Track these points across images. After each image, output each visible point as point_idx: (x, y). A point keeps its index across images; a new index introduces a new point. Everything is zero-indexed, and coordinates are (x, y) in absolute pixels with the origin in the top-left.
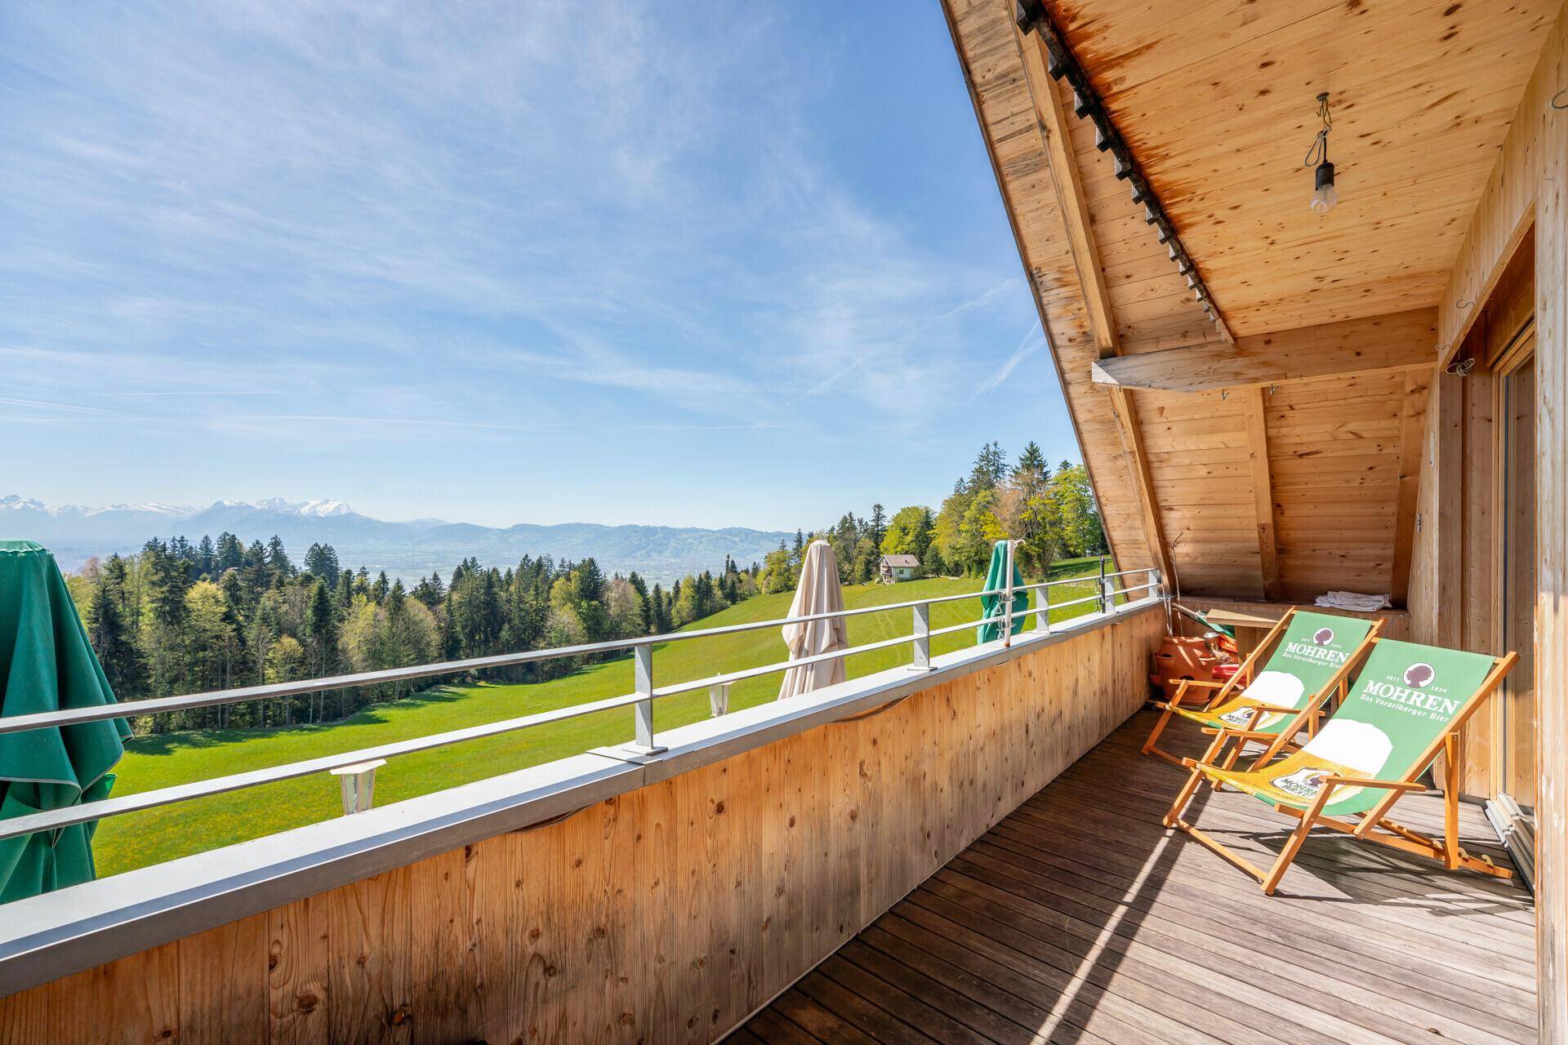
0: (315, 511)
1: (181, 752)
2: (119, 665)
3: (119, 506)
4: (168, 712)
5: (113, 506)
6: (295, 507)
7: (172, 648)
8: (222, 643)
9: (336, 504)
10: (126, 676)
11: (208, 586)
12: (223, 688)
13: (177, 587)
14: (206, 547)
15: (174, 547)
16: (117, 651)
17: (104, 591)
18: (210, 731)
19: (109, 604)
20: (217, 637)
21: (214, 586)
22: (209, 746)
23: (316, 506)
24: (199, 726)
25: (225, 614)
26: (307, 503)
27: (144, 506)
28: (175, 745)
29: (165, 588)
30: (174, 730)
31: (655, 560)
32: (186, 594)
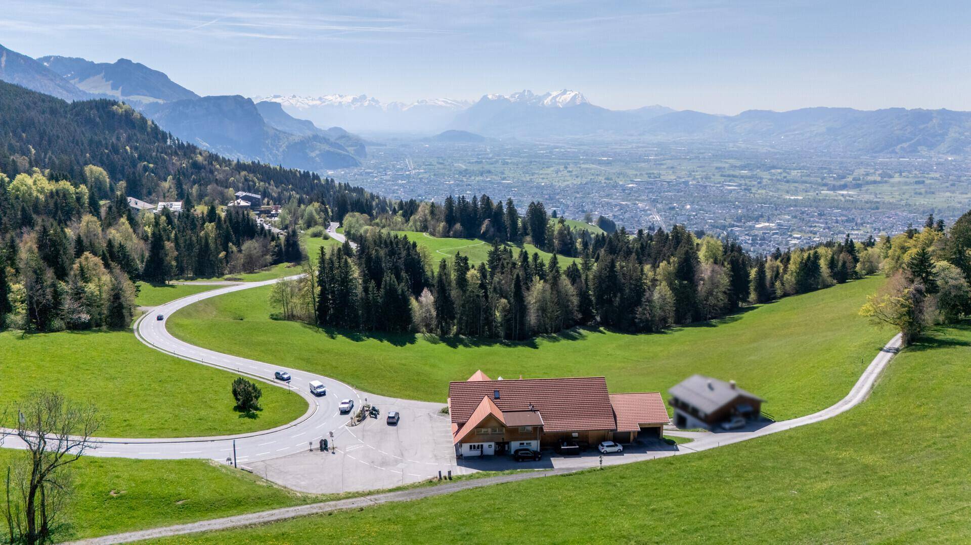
0: (556, 101)
5: (418, 102)
6: (540, 99)
9: (573, 94)
15: (459, 202)
20: (478, 296)
23: (557, 96)
25: (480, 284)
26: (549, 94)
31: (923, 157)
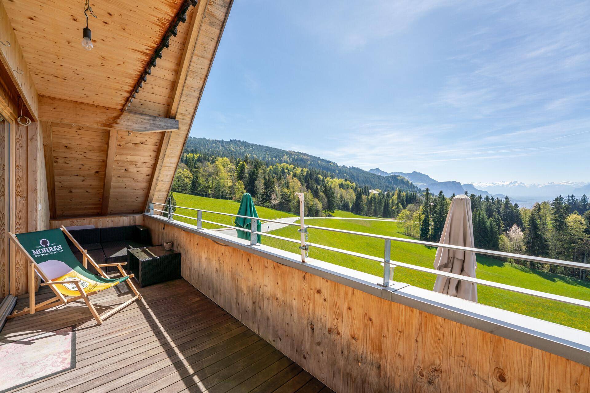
1: (560, 283)
2: (537, 242)
3: (551, 183)
4: (556, 266)
5: (548, 183)
7: (559, 240)
8: (582, 242)
10: (539, 247)
11: (577, 216)
12: (583, 262)
13: (562, 215)
14: (584, 199)
16: (537, 237)
17: (532, 214)
18: (575, 279)
19: (534, 219)
20: (580, 239)
21: (580, 217)
22: (573, 285)
24: (570, 275)
25: (585, 229)
27: (561, 183)
28: (558, 279)
29: (557, 216)
30: (558, 273)
32: (566, 219)
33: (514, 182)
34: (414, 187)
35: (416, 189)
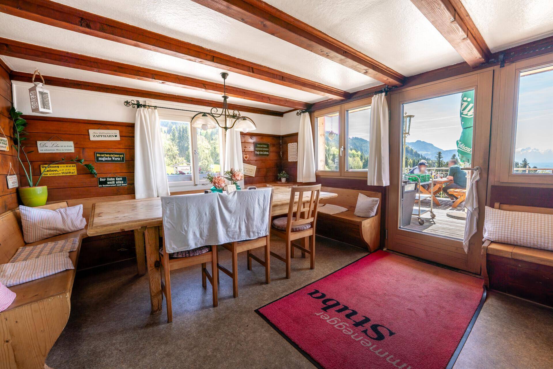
33: (526, 149)
34: (419, 155)
35: (420, 157)
